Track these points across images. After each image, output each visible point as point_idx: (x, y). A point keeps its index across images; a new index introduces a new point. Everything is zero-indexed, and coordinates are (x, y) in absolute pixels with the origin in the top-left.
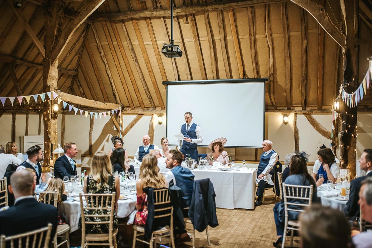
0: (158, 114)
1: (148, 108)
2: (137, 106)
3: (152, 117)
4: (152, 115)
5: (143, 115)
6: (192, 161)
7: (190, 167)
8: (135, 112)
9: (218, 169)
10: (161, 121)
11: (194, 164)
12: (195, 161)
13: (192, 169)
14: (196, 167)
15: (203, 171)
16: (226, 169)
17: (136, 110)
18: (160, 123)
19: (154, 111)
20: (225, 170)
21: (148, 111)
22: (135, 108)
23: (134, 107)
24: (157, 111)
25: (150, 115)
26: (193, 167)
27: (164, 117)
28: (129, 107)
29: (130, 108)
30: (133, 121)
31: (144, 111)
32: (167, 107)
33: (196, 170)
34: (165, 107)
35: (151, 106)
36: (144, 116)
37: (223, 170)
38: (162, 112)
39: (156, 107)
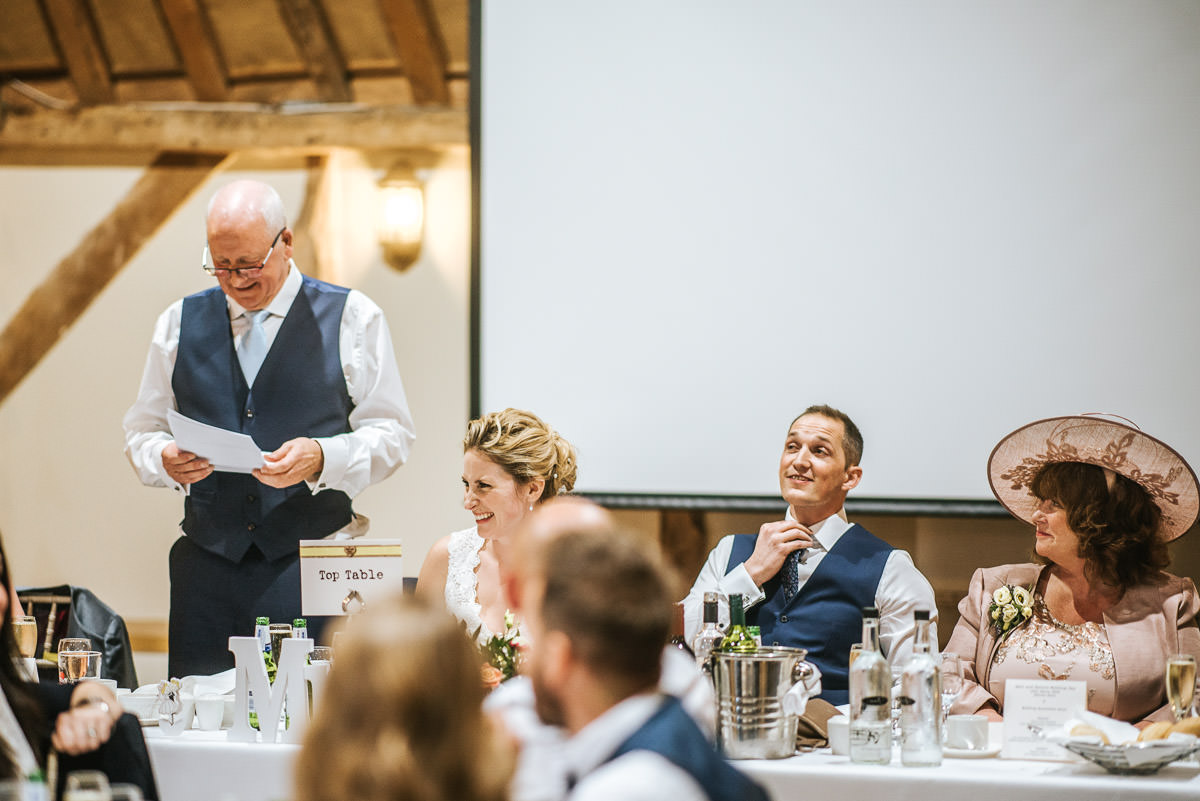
0: (374, 157)
1: (264, 84)
2: (138, 66)
3: (311, 191)
4: (315, 162)
5: (213, 160)
6: (773, 667)
7: (749, 733)
8: (127, 137)
9: (1063, 754)
10: (406, 236)
11: (795, 697)
12: (805, 667)
13: (774, 757)
14: (810, 735)
15: (894, 771)
16: (1155, 757)
17: (128, 111)
18: (402, 259)
19: (329, 118)
20: (1134, 762)
21: (262, 120)
22: (123, 88)
23: (115, 78)
24: (366, 115)
25: (286, 165)
26: (781, 728)
27: (449, 181)
28: (53, 75)
29: (63, 86)
30: (100, 232)
31: (223, 120)
32: (474, 77)
33: (812, 763)
34: (450, 77)
35: (296, 66)
36: (217, 177)
37: (1115, 771)
38: (418, 131)
39: (350, 76)
